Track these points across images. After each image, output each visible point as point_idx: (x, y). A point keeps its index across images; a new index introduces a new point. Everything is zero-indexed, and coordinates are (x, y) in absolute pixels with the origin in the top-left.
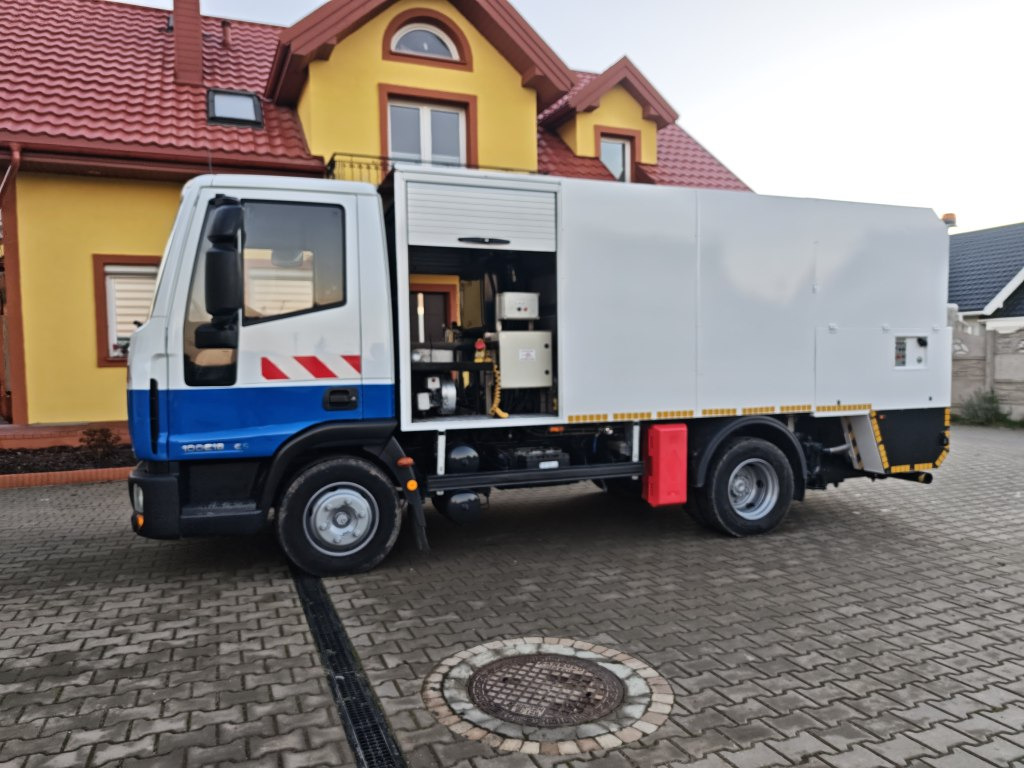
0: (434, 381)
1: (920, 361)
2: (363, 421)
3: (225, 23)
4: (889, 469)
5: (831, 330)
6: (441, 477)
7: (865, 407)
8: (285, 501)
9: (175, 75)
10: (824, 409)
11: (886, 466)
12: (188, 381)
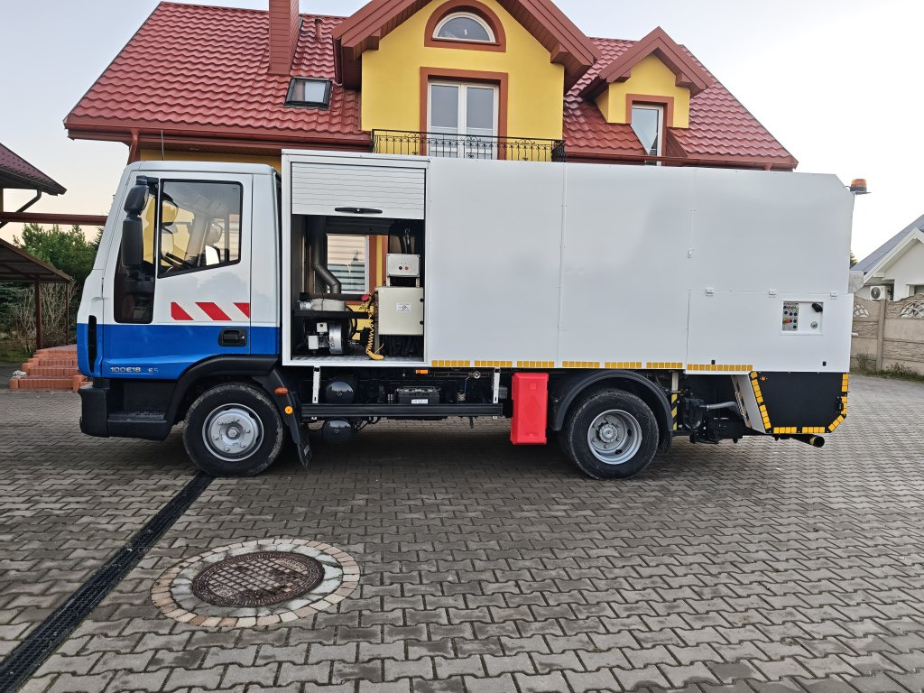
0: (322, 326)
1: (814, 326)
2: (251, 355)
3: (318, 20)
4: (772, 429)
5: (709, 293)
6: (315, 405)
7: (744, 368)
8: (188, 415)
9: (269, 68)
10: (696, 367)
11: (768, 426)
12: (117, 318)
